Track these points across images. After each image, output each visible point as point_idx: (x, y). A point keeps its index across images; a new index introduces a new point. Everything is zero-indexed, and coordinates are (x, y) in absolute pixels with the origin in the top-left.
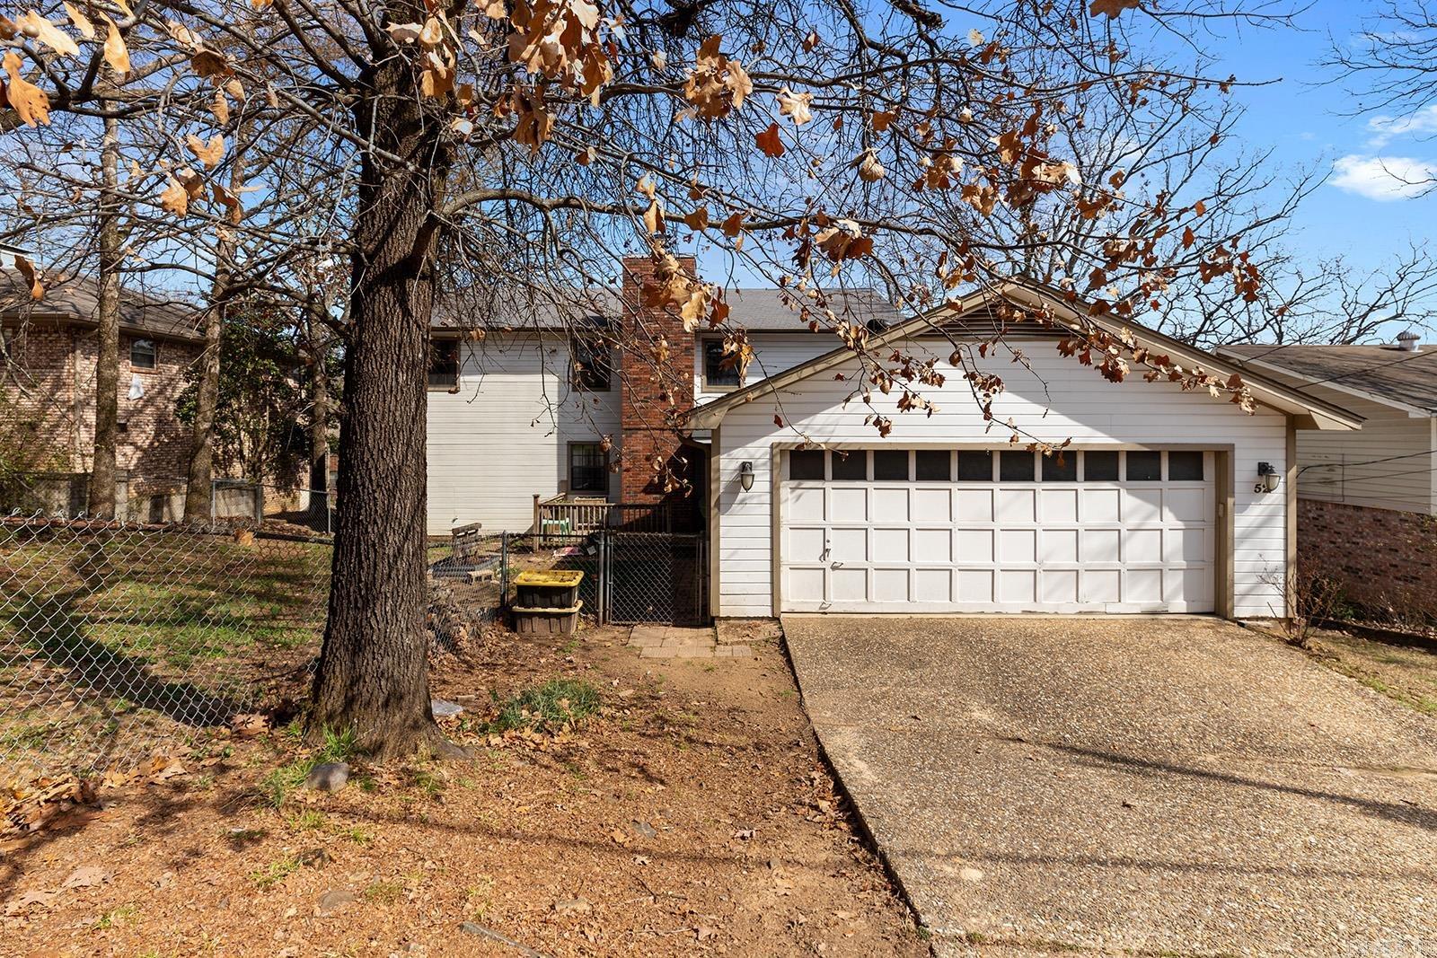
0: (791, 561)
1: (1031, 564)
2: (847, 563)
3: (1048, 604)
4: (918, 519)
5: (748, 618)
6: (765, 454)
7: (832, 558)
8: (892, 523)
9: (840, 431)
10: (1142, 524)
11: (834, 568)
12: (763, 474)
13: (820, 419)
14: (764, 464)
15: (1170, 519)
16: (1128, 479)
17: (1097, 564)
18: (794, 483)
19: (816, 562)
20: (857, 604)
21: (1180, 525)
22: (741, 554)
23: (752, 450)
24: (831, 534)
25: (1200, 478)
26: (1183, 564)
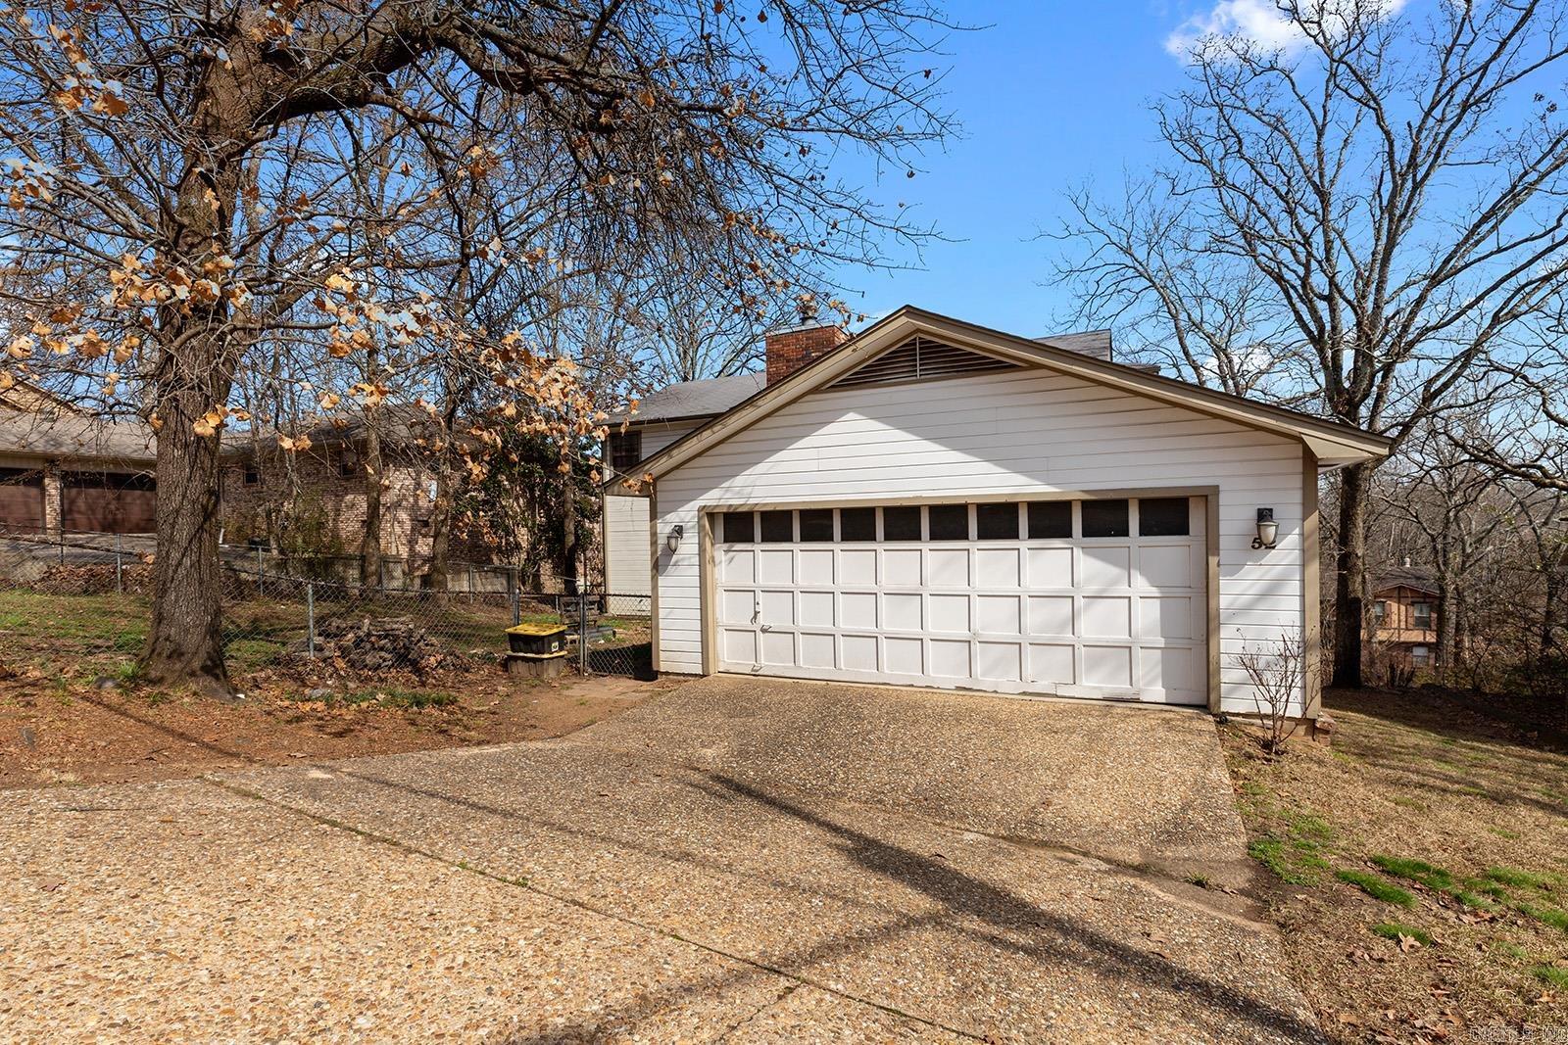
0: (725, 622)
1: (964, 634)
2: (775, 625)
3: (985, 680)
4: (844, 581)
5: (684, 675)
6: (693, 517)
7: (761, 620)
8: (817, 585)
9: (757, 492)
10: (1104, 590)
11: (764, 631)
12: (690, 537)
13: (739, 481)
14: (693, 527)
15: (1141, 584)
16: (1084, 536)
17: (1046, 637)
18: (726, 546)
19: (746, 623)
20: (785, 667)
21: (1155, 592)
22: (677, 613)
23: (682, 514)
24: (760, 597)
25: (1185, 532)
26: (1161, 642)
